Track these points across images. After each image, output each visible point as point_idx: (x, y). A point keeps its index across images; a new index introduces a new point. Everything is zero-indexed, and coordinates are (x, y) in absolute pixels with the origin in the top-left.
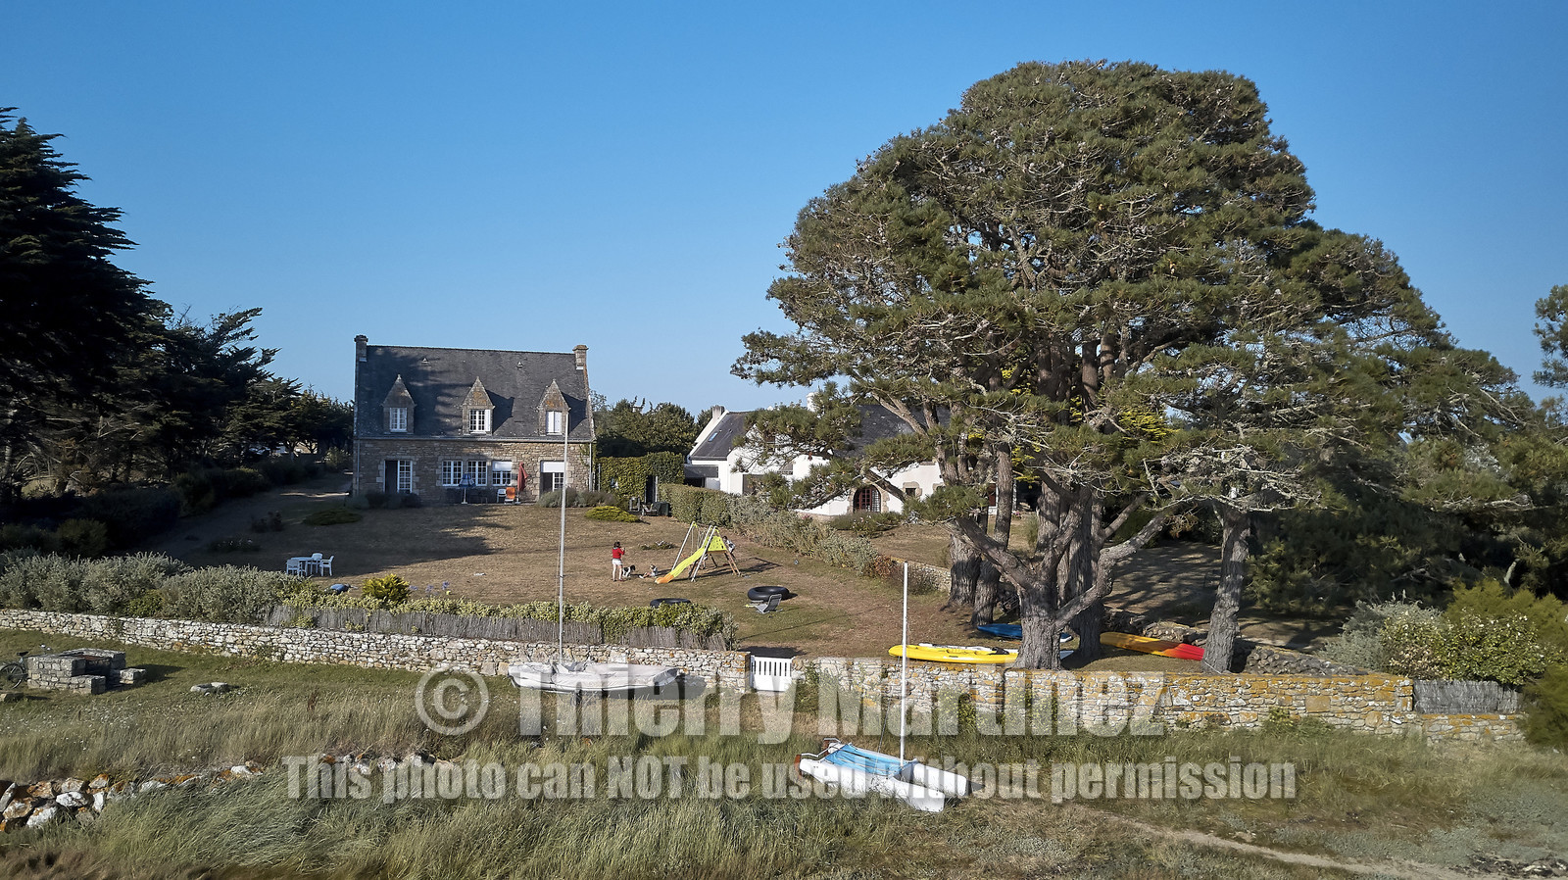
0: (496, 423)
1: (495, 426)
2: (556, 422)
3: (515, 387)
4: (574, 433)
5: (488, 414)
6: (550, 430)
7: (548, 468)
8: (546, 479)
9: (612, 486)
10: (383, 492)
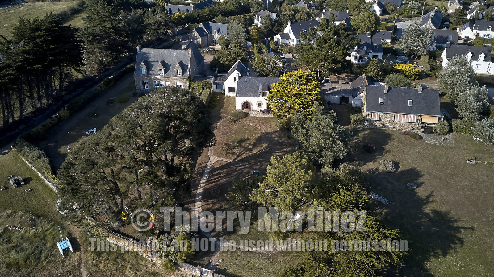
0: (165, 72)
1: (165, 74)
3: (172, 61)
4: (185, 75)
5: (163, 70)
7: (178, 84)
8: (178, 86)
9: (194, 89)
10: (142, 88)
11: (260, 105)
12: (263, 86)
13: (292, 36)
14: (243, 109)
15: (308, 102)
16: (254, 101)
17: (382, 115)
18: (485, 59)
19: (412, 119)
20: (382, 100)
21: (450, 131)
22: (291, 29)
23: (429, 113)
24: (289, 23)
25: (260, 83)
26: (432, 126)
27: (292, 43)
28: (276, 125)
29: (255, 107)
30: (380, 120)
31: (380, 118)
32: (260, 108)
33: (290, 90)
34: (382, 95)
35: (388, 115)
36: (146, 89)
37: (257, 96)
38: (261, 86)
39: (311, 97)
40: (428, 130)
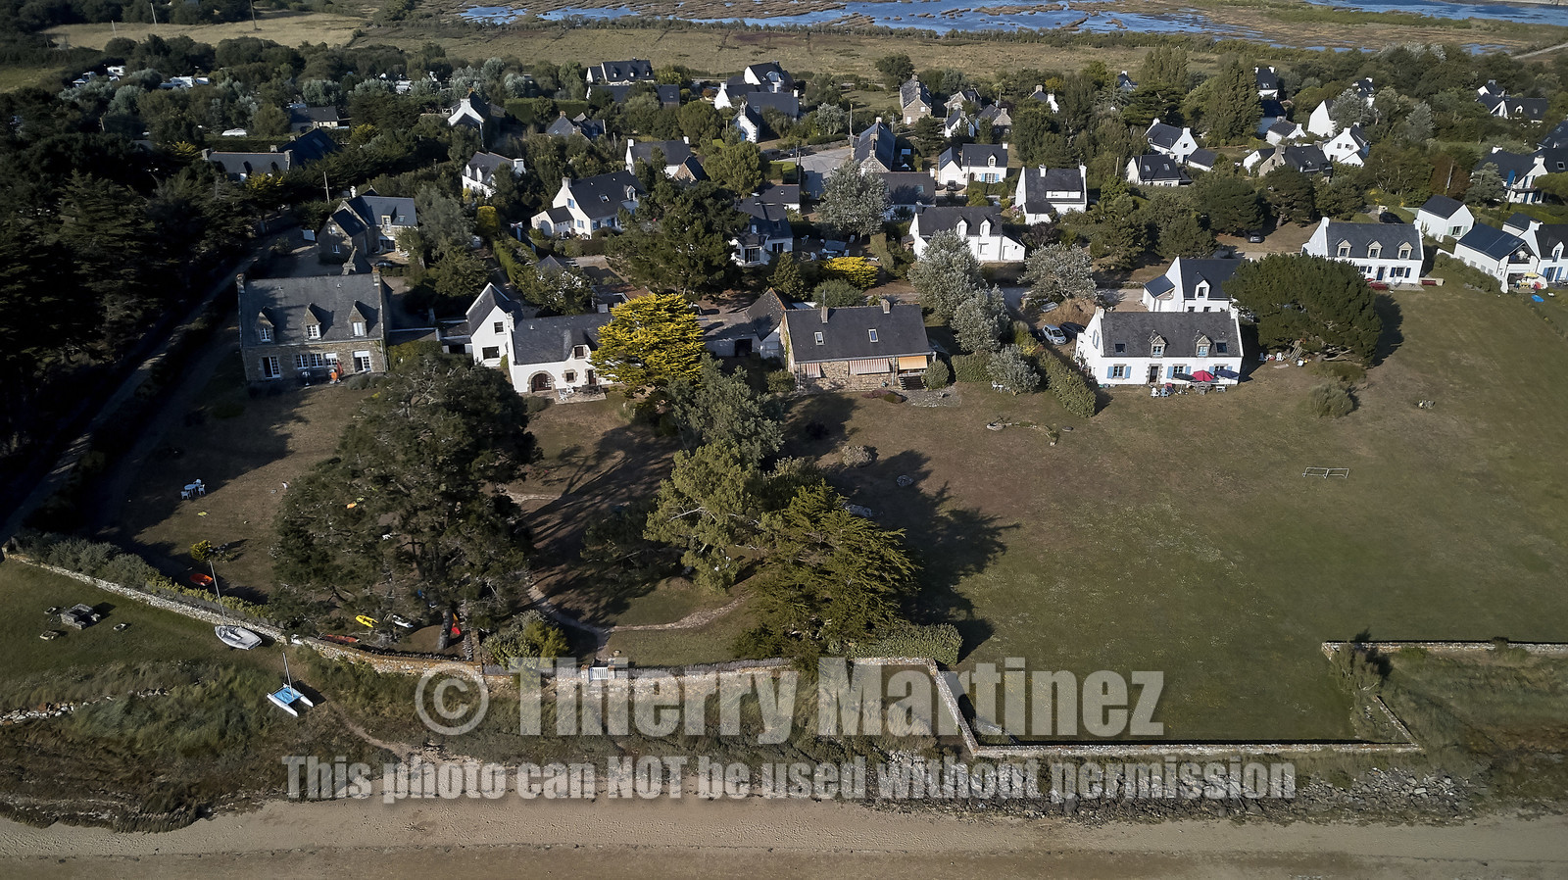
0: (323, 331)
1: (322, 334)
2: (359, 328)
3: (336, 303)
4: (372, 331)
5: (317, 327)
6: (356, 333)
7: (358, 354)
8: (358, 360)
9: (398, 362)
10: (264, 377)
11: (570, 377)
12: (573, 335)
13: (577, 212)
14: (533, 391)
15: (685, 356)
16: (555, 370)
17: (825, 365)
18: (993, 233)
19: (880, 365)
20: (819, 336)
21: (951, 379)
22: (572, 198)
23: (910, 350)
24: (565, 184)
25: (565, 328)
26: (918, 374)
27: (579, 231)
28: (622, 414)
29: (560, 383)
30: (823, 376)
31: (822, 371)
32: (572, 385)
33: (642, 335)
34: (820, 326)
35: (836, 364)
36: (274, 376)
37: (562, 358)
38: (567, 336)
39: (690, 346)
40: (913, 383)
